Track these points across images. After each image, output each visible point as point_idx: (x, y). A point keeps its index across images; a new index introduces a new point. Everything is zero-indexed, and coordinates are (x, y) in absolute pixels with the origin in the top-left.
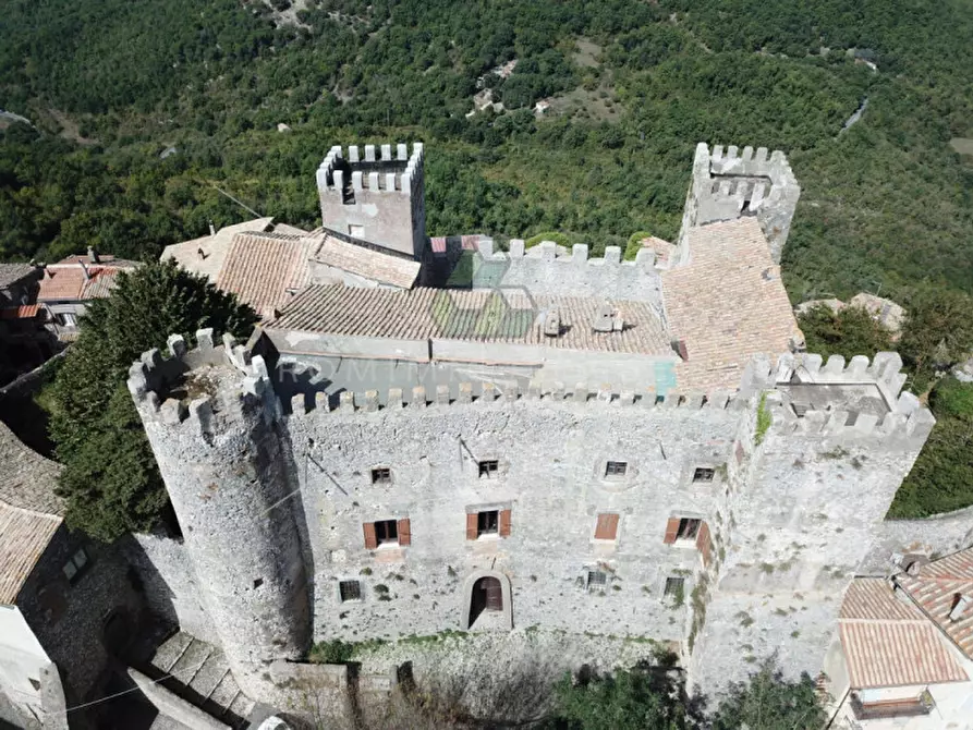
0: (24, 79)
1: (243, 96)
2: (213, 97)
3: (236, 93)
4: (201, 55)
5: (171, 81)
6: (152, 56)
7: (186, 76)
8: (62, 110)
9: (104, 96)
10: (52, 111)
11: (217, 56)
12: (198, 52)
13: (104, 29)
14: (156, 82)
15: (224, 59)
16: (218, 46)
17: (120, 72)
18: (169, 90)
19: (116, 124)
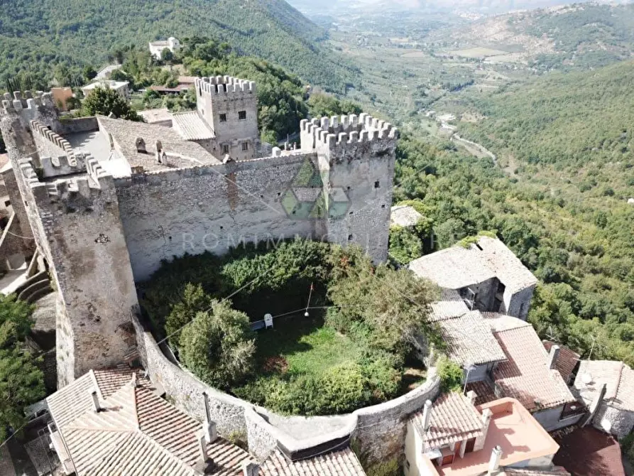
0: (509, 137)
1: (626, 176)
2: (604, 173)
3: (622, 174)
4: (613, 147)
5: (584, 157)
6: (584, 141)
7: (595, 156)
8: (515, 157)
9: (540, 156)
10: (510, 157)
11: (624, 150)
12: (612, 145)
13: (566, 122)
14: (575, 155)
15: (628, 153)
16: (629, 145)
17: (559, 146)
18: (580, 160)
19: (536, 171)
